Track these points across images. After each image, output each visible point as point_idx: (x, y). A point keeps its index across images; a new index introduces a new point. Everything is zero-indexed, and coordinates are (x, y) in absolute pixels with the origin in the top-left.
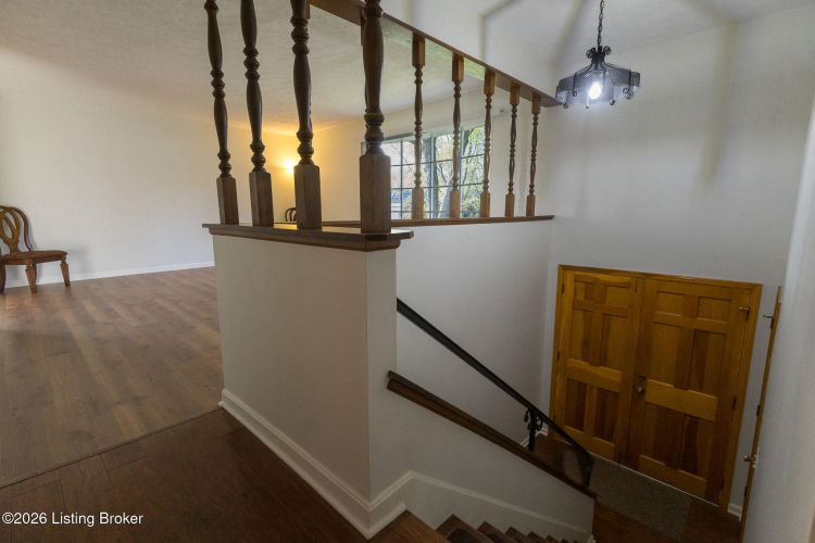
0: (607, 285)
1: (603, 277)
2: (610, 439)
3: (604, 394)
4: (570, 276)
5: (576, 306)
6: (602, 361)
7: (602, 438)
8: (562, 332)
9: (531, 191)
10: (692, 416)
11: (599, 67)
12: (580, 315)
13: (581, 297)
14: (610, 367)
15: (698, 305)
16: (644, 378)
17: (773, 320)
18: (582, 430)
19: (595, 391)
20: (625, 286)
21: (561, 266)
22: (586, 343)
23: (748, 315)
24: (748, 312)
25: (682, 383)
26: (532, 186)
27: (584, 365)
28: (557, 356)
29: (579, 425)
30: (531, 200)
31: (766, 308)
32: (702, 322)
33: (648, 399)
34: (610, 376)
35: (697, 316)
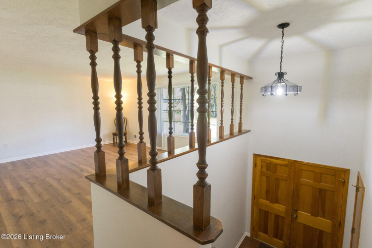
0: (277, 165)
1: (275, 161)
2: (281, 239)
3: (277, 217)
4: (259, 159)
5: (262, 174)
6: (276, 201)
7: (278, 239)
8: (256, 186)
9: (241, 120)
10: (320, 230)
11: (282, 81)
12: (264, 178)
13: (264, 169)
14: (279, 204)
15: (321, 177)
16: (297, 211)
17: (357, 188)
18: (267, 234)
19: (273, 216)
20: (286, 165)
21: (254, 154)
22: (267, 192)
23: (345, 184)
24: (344, 182)
25: (315, 214)
26: (241, 118)
27: (267, 202)
28: (254, 197)
29: (266, 232)
30: (240, 124)
31: (353, 181)
32: (323, 185)
33: (299, 220)
34: (280, 208)
35: (320, 182)
